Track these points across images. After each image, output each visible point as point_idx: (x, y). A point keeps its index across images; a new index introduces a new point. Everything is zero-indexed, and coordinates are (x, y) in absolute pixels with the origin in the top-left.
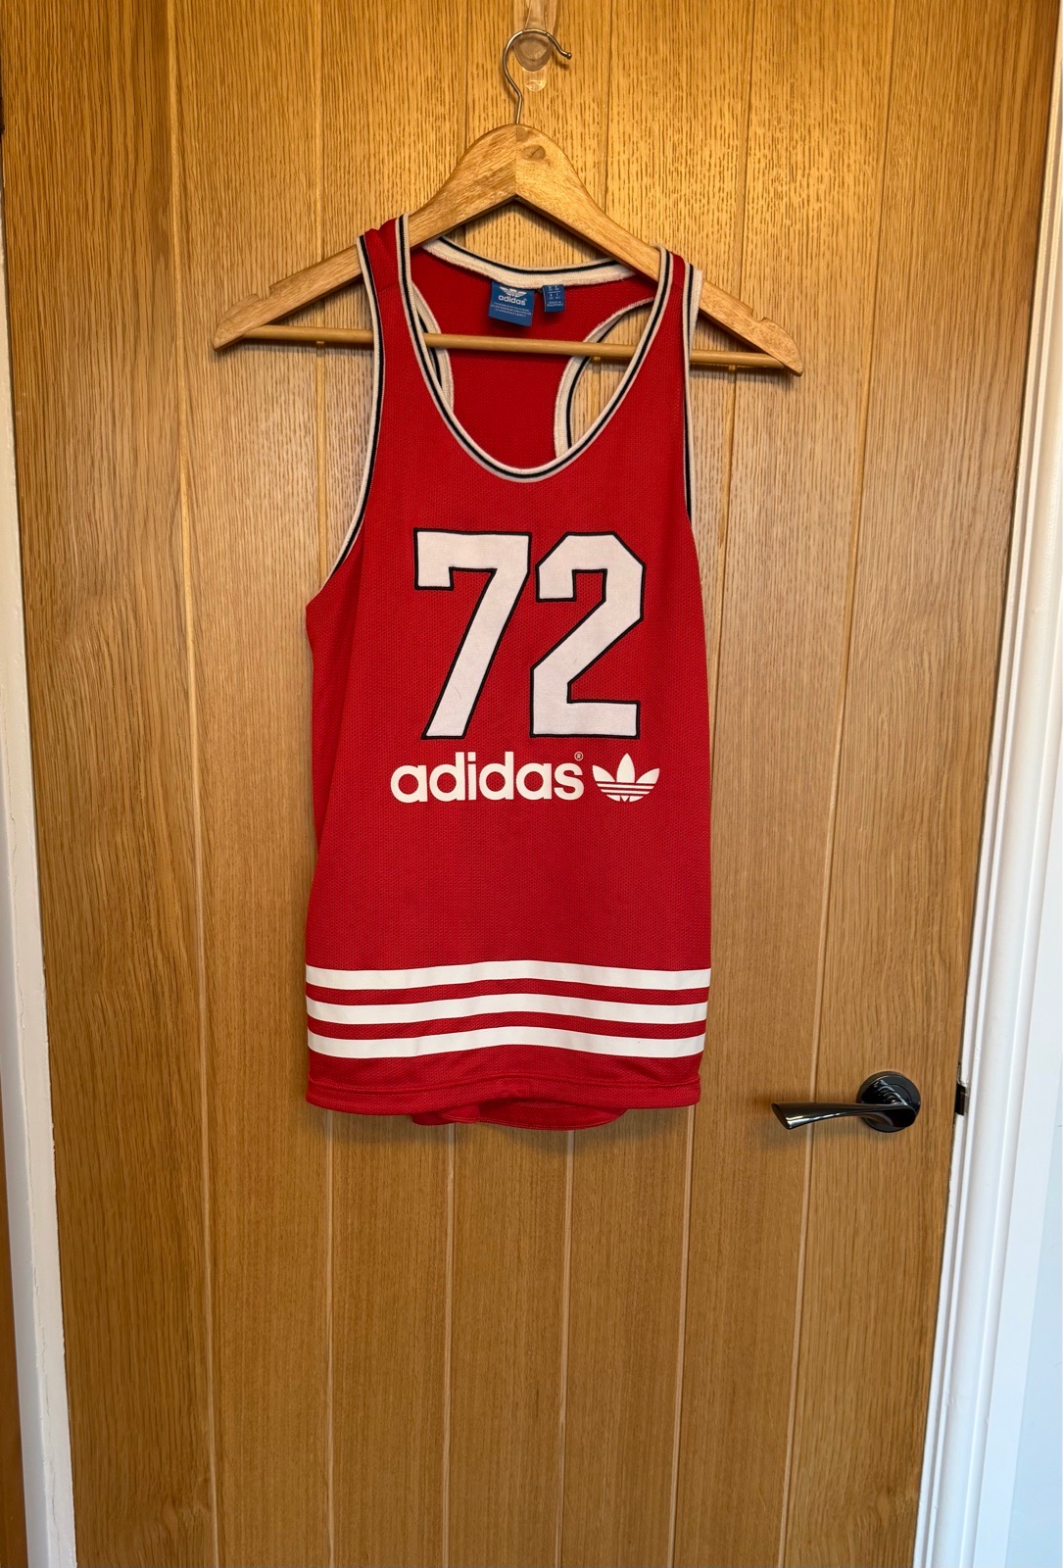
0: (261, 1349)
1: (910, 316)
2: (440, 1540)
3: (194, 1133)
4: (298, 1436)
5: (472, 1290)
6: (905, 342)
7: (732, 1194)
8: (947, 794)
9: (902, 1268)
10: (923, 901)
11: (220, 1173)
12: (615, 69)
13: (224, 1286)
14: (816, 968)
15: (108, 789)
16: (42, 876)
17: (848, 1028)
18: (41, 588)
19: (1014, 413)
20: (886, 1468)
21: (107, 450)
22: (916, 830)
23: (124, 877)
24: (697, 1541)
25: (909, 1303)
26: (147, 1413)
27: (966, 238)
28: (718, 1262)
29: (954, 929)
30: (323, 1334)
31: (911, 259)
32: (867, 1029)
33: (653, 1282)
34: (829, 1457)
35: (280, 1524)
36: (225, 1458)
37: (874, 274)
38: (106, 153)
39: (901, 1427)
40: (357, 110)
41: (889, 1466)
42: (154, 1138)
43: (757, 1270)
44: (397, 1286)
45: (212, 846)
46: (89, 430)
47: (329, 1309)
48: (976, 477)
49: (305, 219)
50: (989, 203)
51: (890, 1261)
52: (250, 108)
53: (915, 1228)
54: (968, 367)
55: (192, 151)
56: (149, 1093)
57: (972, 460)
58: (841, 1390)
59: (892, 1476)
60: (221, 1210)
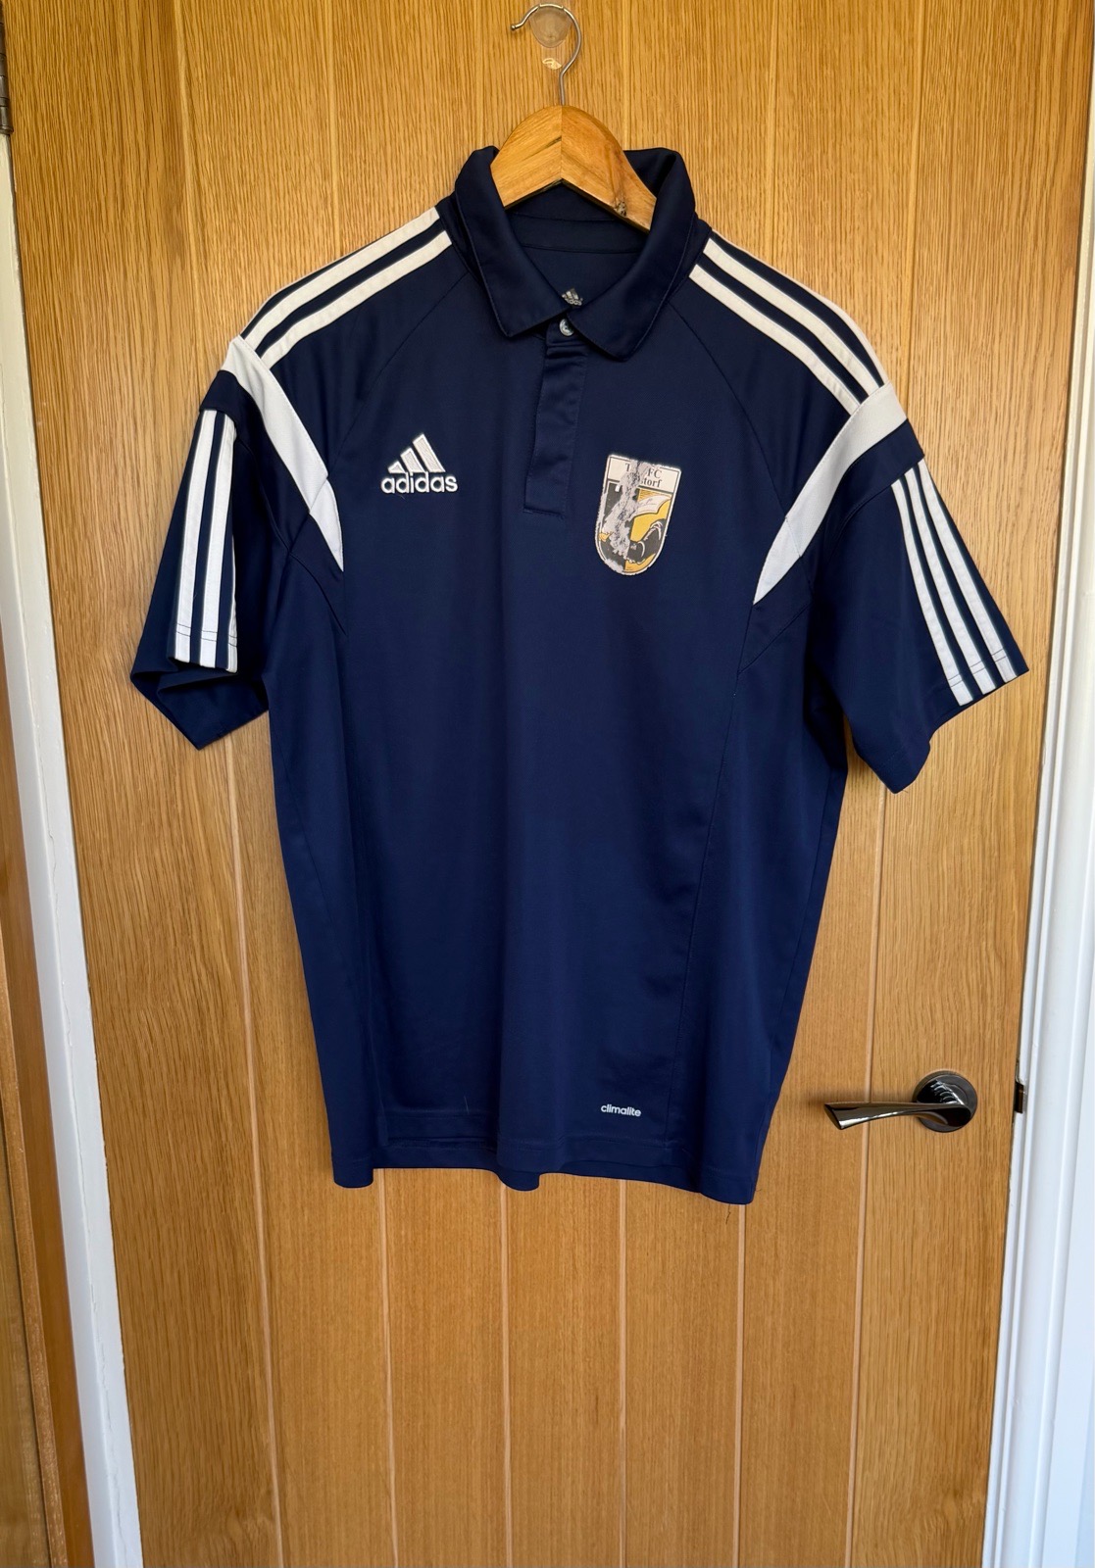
0: (319, 1360)
1: (949, 289)
2: (504, 1548)
3: (245, 1147)
4: (360, 1446)
5: (528, 1299)
6: (945, 316)
7: (788, 1198)
8: (999, 786)
9: (962, 1270)
10: (977, 897)
11: (272, 1187)
12: (636, 42)
13: (280, 1299)
14: (869, 967)
15: (144, 803)
16: (83, 893)
17: (903, 1029)
18: (69, 602)
19: (1061, 388)
20: (952, 1472)
21: (131, 459)
22: (968, 823)
23: (165, 894)
24: (762, 1545)
25: (971, 1304)
26: (208, 1428)
27: (1006, 204)
28: (775, 1266)
29: (1010, 924)
30: (381, 1344)
31: (949, 233)
32: (921, 1029)
33: (711, 1289)
34: (893, 1460)
35: (343, 1534)
36: (288, 1470)
37: (912, 246)
38: (117, 153)
39: (967, 1428)
40: (371, 96)
41: (955, 1469)
42: (206, 1154)
43: (815, 1274)
44: (453, 1295)
45: (252, 859)
46: (111, 438)
47: (386, 1319)
48: (1022, 458)
49: (322, 212)
50: (1030, 167)
51: (951, 1263)
52: (262, 97)
53: (976, 1229)
54: (1012, 340)
55: (204, 145)
56: (199, 1109)
57: (1018, 439)
58: (904, 1391)
59: (958, 1476)
60: (275, 1222)
